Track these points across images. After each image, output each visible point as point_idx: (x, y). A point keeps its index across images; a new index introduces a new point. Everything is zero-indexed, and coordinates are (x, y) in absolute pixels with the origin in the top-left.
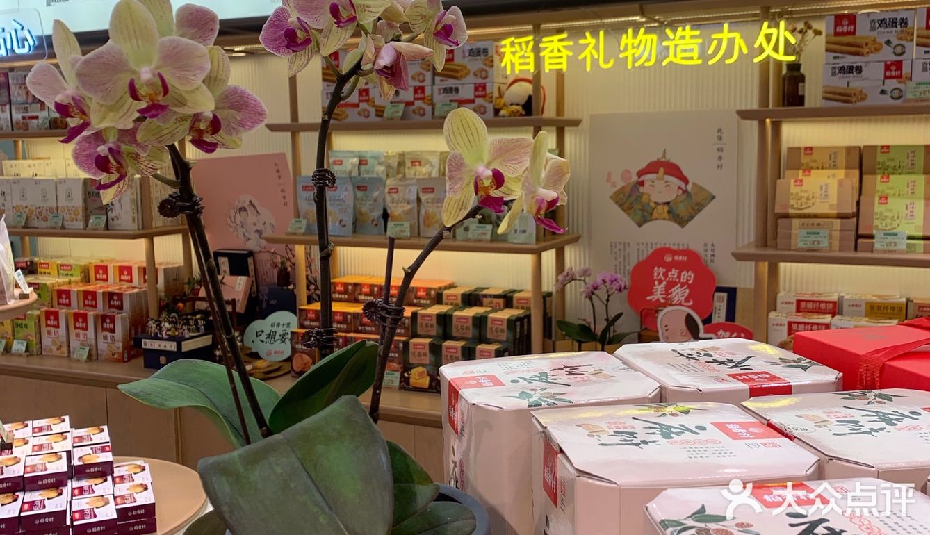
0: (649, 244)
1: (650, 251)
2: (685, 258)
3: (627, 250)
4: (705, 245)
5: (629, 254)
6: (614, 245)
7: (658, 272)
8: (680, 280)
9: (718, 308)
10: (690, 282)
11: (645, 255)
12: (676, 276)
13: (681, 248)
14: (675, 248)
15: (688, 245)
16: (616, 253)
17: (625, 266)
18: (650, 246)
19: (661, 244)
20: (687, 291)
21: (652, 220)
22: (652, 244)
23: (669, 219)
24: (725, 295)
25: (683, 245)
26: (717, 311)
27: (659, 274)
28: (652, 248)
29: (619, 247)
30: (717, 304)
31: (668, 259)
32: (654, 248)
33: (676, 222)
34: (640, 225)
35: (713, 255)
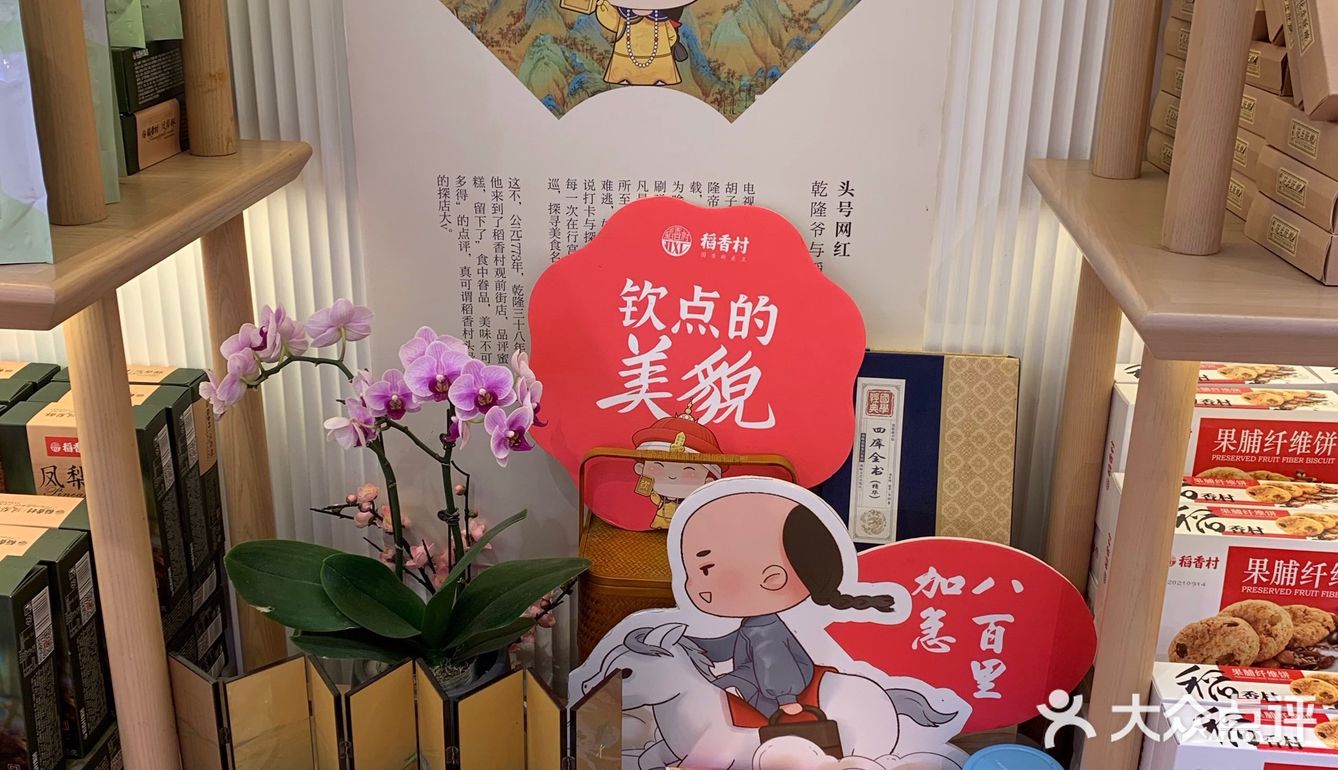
0: (598, 186)
1: (604, 213)
2: (742, 244)
3: (510, 206)
4: (818, 188)
5: (516, 221)
6: (453, 188)
7: (640, 297)
8: (724, 330)
9: (871, 436)
10: (765, 340)
11: (582, 230)
12: (707, 317)
13: (723, 200)
14: (700, 200)
15: (749, 188)
16: (461, 219)
17: (500, 272)
18: (600, 192)
19: (642, 185)
20: (755, 373)
21: (609, 86)
22: (607, 185)
23: (677, 86)
24: (897, 387)
25: (731, 188)
26: (870, 451)
27: (642, 306)
28: (608, 199)
29: (475, 195)
30: (866, 423)
31: (677, 245)
32: (618, 205)
33: (705, 95)
34: (558, 106)
35: (846, 229)
